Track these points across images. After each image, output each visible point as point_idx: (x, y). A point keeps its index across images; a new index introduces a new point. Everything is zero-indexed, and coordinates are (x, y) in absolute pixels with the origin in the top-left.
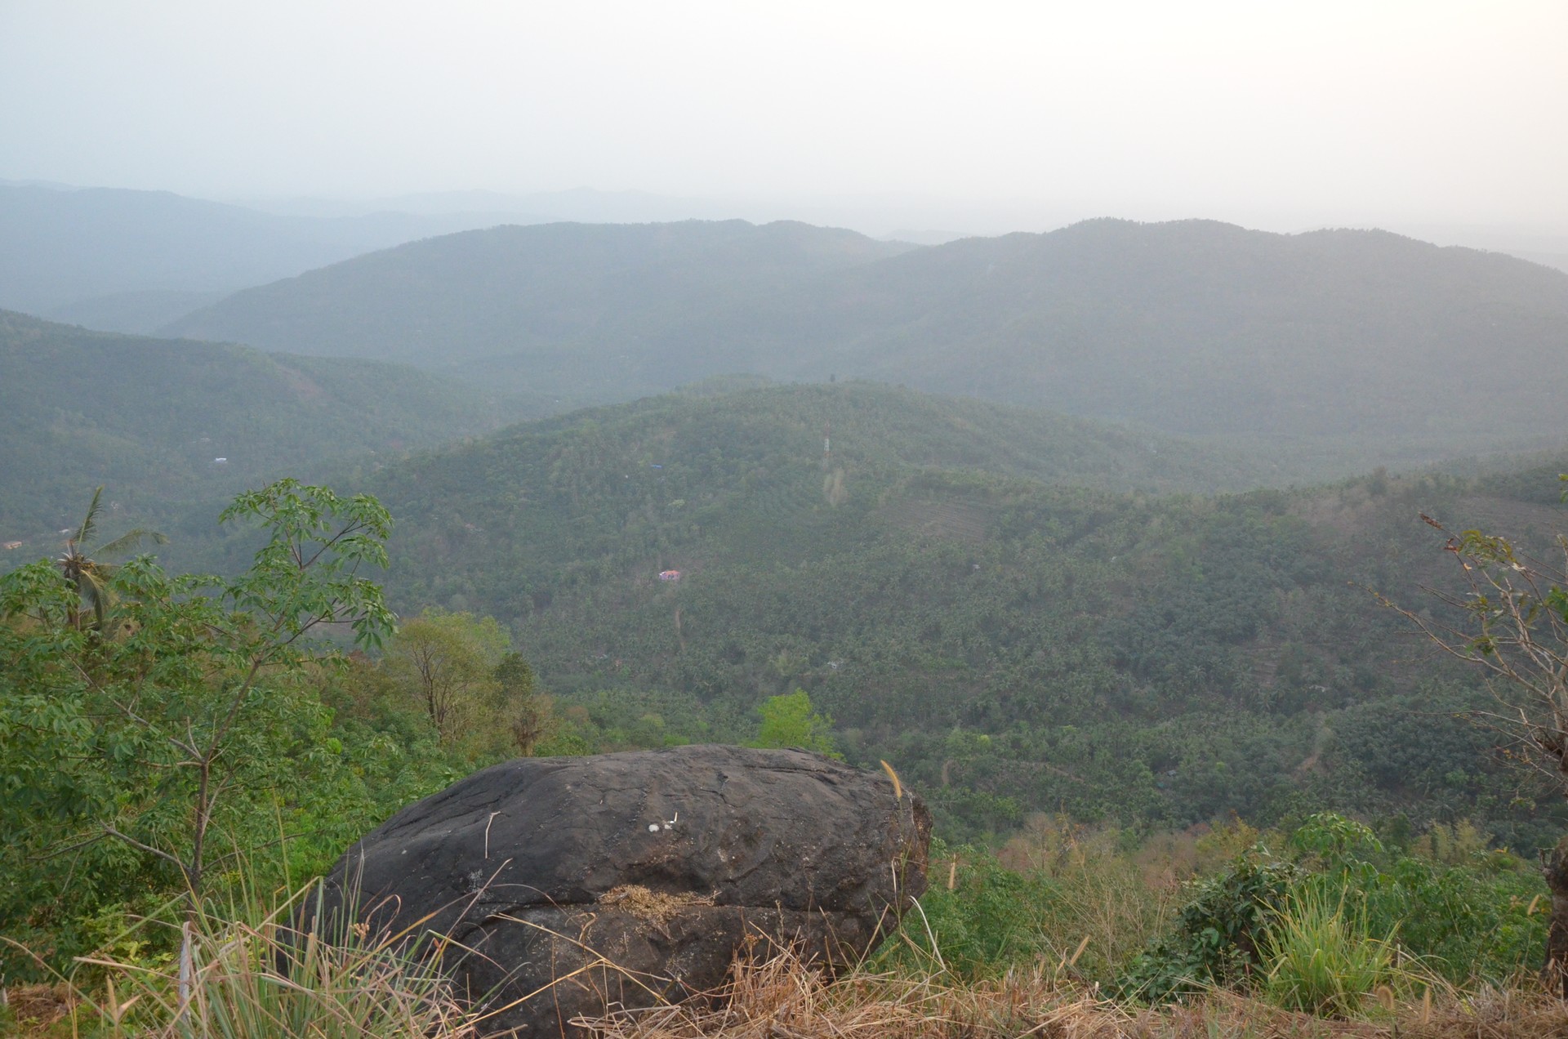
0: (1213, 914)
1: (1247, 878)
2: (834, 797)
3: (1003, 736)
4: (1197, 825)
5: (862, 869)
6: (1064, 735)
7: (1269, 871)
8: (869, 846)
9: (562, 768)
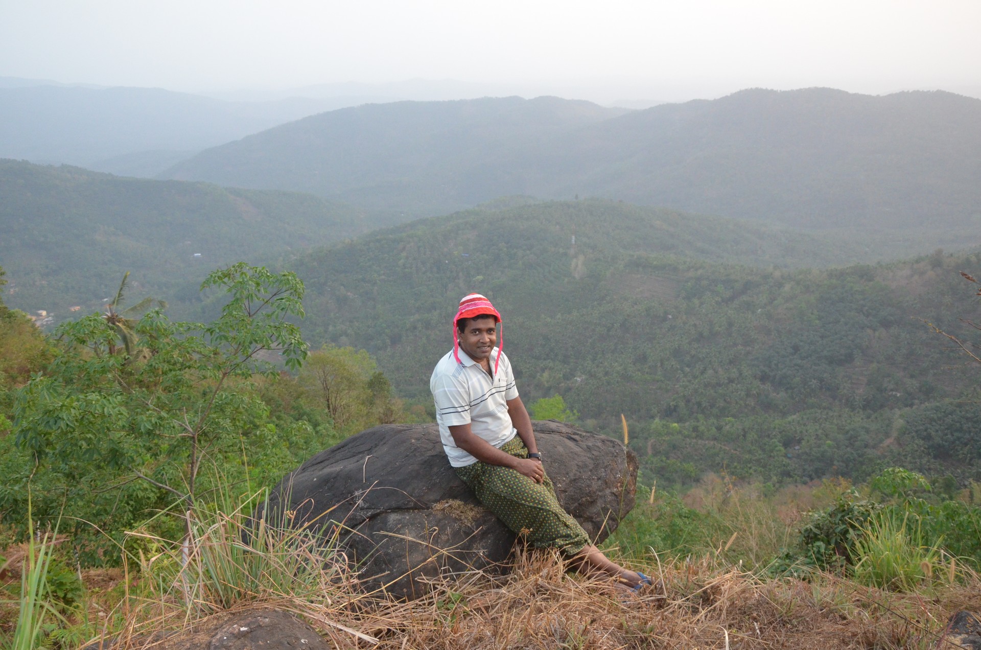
0: (822, 533)
1: (844, 511)
2: (577, 449)
3: (687, 424)
4: (813, 481)
5: (595, 493)
6: (726, 424)
7: (859, 506)
8: (599, 479)
9: (408, 430)
